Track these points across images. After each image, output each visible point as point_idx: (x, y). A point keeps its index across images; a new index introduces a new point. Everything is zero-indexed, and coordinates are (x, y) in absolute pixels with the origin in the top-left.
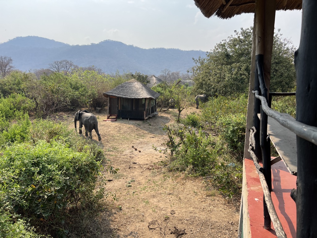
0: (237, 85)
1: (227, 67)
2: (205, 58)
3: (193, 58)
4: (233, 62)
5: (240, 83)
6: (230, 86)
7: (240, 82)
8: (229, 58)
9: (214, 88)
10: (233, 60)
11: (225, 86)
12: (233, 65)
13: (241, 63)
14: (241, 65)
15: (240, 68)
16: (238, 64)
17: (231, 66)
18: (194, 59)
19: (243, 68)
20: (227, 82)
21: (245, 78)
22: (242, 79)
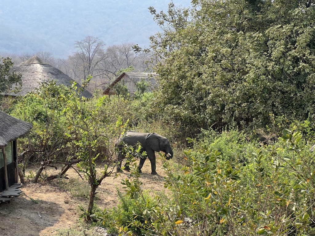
0: (283, 93)
1: (251, 37)
2: (186, 9)
3: (151, 8)
4: (271, 22)
5: (293, 87)
6: (262, 97)
7: (292, 83)
8: (259, 9)
9: (213, 103)
10: (271, 16)
11: (248, 97)
12: (272, 31)
13: (294, 26)
14: (296, 31)
15: (291, 40)
16: (286, 28)
17: (264, 35)
18: (153, 11)
19: (302, 39)
20: (254, 82)
21: (307, 71)
22: (298, 74)
